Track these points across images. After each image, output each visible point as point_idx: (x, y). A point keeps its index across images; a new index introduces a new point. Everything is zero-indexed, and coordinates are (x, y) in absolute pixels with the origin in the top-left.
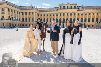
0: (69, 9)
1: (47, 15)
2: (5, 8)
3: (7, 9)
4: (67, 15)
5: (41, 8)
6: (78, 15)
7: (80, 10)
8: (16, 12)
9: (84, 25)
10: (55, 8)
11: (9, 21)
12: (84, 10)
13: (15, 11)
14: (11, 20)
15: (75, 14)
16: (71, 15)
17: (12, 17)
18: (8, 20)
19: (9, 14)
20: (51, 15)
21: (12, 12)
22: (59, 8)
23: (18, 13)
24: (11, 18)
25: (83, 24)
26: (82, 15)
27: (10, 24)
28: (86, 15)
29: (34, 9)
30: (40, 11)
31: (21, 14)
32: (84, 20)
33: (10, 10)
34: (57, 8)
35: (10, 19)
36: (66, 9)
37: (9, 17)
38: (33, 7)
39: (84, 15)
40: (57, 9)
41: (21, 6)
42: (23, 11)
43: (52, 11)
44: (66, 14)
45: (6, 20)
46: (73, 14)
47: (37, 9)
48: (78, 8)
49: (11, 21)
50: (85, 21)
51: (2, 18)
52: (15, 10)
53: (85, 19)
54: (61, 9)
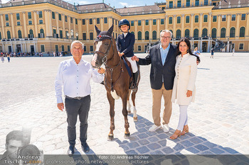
0: (193, 6)
1: (140, 24)
2: (44, 10)
3: (50, 14)
4: (188, 20)
5: (125, 8)
6: (215, 19)
7: (220, 7)
8: (69, 19)
9: (228, 46)
10: (158, 4)
11: (55, 40)
12: (230, 7)
13: (66, 17)
14: (57, 37)
15: (206, 19)
16: (197, 20)
17: (61, 32)
18: (53, 39)
19: (54, 24)
20: (147, 24)
21: (60, 19)
22: (168, 4)
23: (74, 21)
24: (58, 32)
25: (226, 43)
26: (224, 19)
27: (57, 46)
28: (234, 19)
29: (109, 9)
30: (123, 15)
31: (80, 22)
32: (228, 33)
33: (57, 16)
34: (163, 6)
35: (57, 35)
36: (183, 7)
37: (55, 31)
38: (106, 6)
39: (229, 19)
40: (163, 8)
41: (79, 6)
42: (84, 16)
43: (151, 12)
44: (183, 20)
45: (48, 39)
46: (201, 19)
47: (115, 10)
48: (214, 4)
49: (59, 39)
50: (232, 35)
51: (39, 35)
52: (67, 15)
53: (233, 30)
54: (171, 7)
